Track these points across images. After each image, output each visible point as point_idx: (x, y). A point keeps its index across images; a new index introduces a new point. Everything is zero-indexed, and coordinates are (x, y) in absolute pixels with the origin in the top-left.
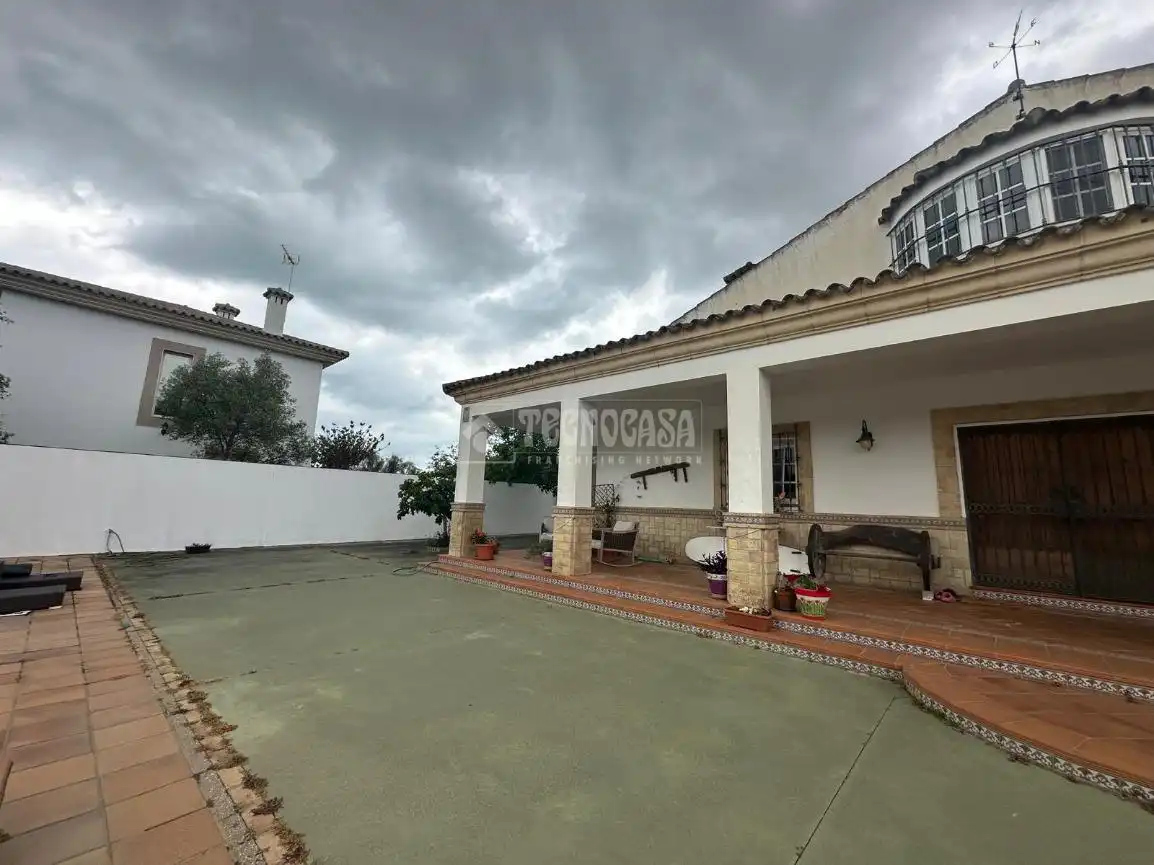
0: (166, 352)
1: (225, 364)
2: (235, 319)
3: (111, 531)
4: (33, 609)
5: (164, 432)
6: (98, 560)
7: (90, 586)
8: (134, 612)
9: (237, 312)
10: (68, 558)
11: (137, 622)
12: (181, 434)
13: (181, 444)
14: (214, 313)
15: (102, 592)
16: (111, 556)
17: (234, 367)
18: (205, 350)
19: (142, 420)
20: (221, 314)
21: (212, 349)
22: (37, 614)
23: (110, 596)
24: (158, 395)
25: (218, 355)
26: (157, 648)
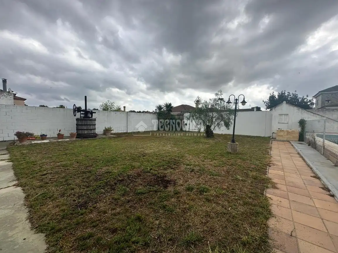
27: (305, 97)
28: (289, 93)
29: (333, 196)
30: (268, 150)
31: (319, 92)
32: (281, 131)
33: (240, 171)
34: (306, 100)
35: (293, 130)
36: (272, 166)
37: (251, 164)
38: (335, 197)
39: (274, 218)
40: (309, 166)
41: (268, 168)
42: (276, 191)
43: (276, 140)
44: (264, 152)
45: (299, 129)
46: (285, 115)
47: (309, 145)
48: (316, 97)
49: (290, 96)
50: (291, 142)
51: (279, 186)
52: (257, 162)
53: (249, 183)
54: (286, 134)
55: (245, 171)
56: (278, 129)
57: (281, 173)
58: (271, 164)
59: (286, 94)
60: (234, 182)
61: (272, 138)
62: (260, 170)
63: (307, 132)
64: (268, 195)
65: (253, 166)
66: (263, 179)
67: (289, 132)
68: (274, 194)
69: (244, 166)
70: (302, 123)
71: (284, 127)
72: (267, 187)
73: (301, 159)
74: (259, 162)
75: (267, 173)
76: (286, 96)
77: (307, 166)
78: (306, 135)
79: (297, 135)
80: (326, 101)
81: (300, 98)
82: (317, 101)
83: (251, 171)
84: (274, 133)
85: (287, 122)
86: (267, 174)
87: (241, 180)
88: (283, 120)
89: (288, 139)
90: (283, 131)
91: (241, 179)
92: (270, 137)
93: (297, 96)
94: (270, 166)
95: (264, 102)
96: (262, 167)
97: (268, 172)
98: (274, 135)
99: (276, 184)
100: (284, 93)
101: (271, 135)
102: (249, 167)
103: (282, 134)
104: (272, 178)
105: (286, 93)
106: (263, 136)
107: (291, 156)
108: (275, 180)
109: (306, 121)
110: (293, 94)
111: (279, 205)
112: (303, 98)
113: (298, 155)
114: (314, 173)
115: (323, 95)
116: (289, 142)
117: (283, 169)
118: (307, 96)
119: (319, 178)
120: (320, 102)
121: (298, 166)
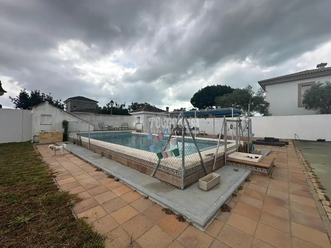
0: (302, 86)
1: (322, 84)
2: (326, 67)
3: (295, 134)
4: (280, 146)
5: (306, 108)
6: (293, 140)
7: (290, 145)
8: (299, 150)
9: (326, 64)
10: (287, 139)
11: (299, 152)
12: (310, 108)
13: (311, 111)
14: (317, 68)
15: (293, 146)
16: (296, 140)
17: (324, 85)
18: (315, 82)
19: (299, 106)
20: (320, 68)
21: (317, 81)
22: (280, 147)
23: (294, 147)
24: (302, 98)
25: (319, 82)
26: (302, 156)
27: (59, 101)
28: (43, 94)
29: (118, 180)
30: (39, 157)
31: (69, 99)
32: (45, 133)
33: (16, 206)
34: (59, 104)
35: (57, 131)
36: (57, 176)
37: (27, 185)
38: (120, 181)
39: (107, 240)
40: (87, 162)
41: (54, 180)
42: (83, 203)
43: (39, 144)
44: (36, 162)
45: (63, 130)
46: (48, 115)
47: (74, 144)
48: (66, 102)
49: (45, 97)
50: (57, 143)
51: (81, 196)
52: (36, 178)
53: (44, 217)
54: (51, 136)
55: (26, 202)
56: (41, 132)
57: (71, 179)
58: (54, 173)
59: (41, 95)
60: (16, 235)
61: (34, 142)
62: (47, 188)
63: (70, 132)
64: (80, 216)
65: (33, 187)
66: (61, 198)
67: (54, 134)
68: (84, 209)
69: (19, 194)
70: (65, 124)
71: (47, 129)
72: (72, 206)
73: (76, 158)
74: (38, 177)
75: (58, 187)
76: (40, 96)
77: (86, 163)
78: (69, 135)
79: (62, 136)
80: (74, 107)
81: (55, 101)
82: (67, 106)
83: (35, 195)
84: (35, 136)
85: (50, 124)
86: (59, 189)
87: (30, 221)
88: (46, 122)
89: (54, 141)
90: (47, 133)
91: (27, 219)
92: (30, 142)
93: (51, 98)
94: (55, 177)
95: (12, 99)
96: (47, 182)
97: (59, 185)
98: (36, 139)
99: (77, 194)
100: (39, 93)
101: (33, 139)
102: (28, 192)
103: (46, 136)
104: (68, 190)
105: (40, 93)
106: (20, 142)
107: (67, 158)
108: (73, 192)
109: (68, 122)
110: (47, 96)
111: (97, 218)
112: (57, 101)
113: (71, 155)
114: (96, 167)
115: (72, 102)
116: (55, 144)
117: (70, 175)
118: (60, 100)
119: (101, 170)
120: (69, 107)
121: (80, 165)
